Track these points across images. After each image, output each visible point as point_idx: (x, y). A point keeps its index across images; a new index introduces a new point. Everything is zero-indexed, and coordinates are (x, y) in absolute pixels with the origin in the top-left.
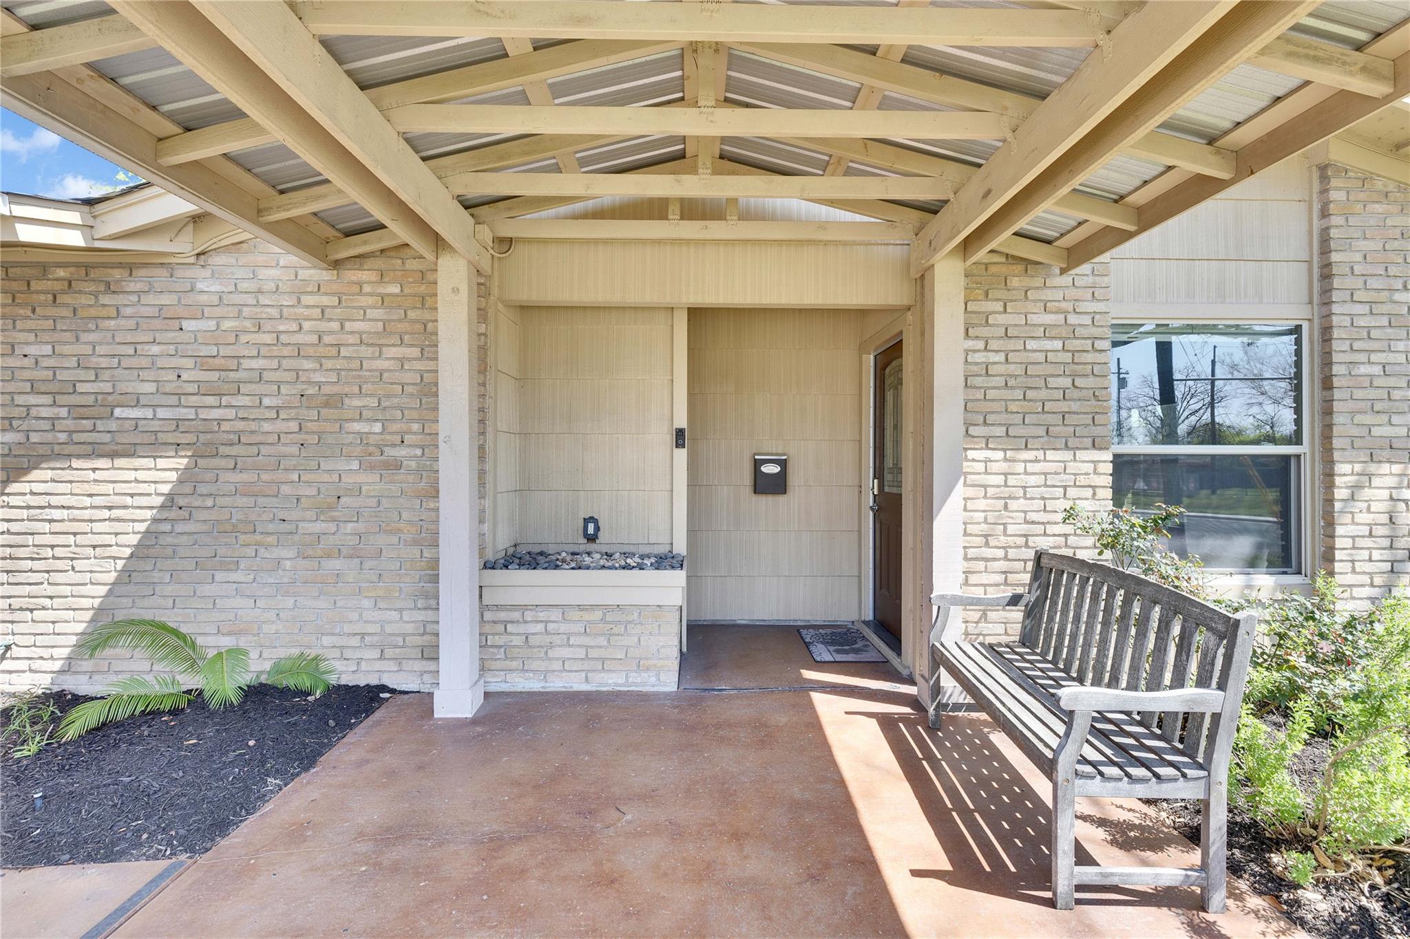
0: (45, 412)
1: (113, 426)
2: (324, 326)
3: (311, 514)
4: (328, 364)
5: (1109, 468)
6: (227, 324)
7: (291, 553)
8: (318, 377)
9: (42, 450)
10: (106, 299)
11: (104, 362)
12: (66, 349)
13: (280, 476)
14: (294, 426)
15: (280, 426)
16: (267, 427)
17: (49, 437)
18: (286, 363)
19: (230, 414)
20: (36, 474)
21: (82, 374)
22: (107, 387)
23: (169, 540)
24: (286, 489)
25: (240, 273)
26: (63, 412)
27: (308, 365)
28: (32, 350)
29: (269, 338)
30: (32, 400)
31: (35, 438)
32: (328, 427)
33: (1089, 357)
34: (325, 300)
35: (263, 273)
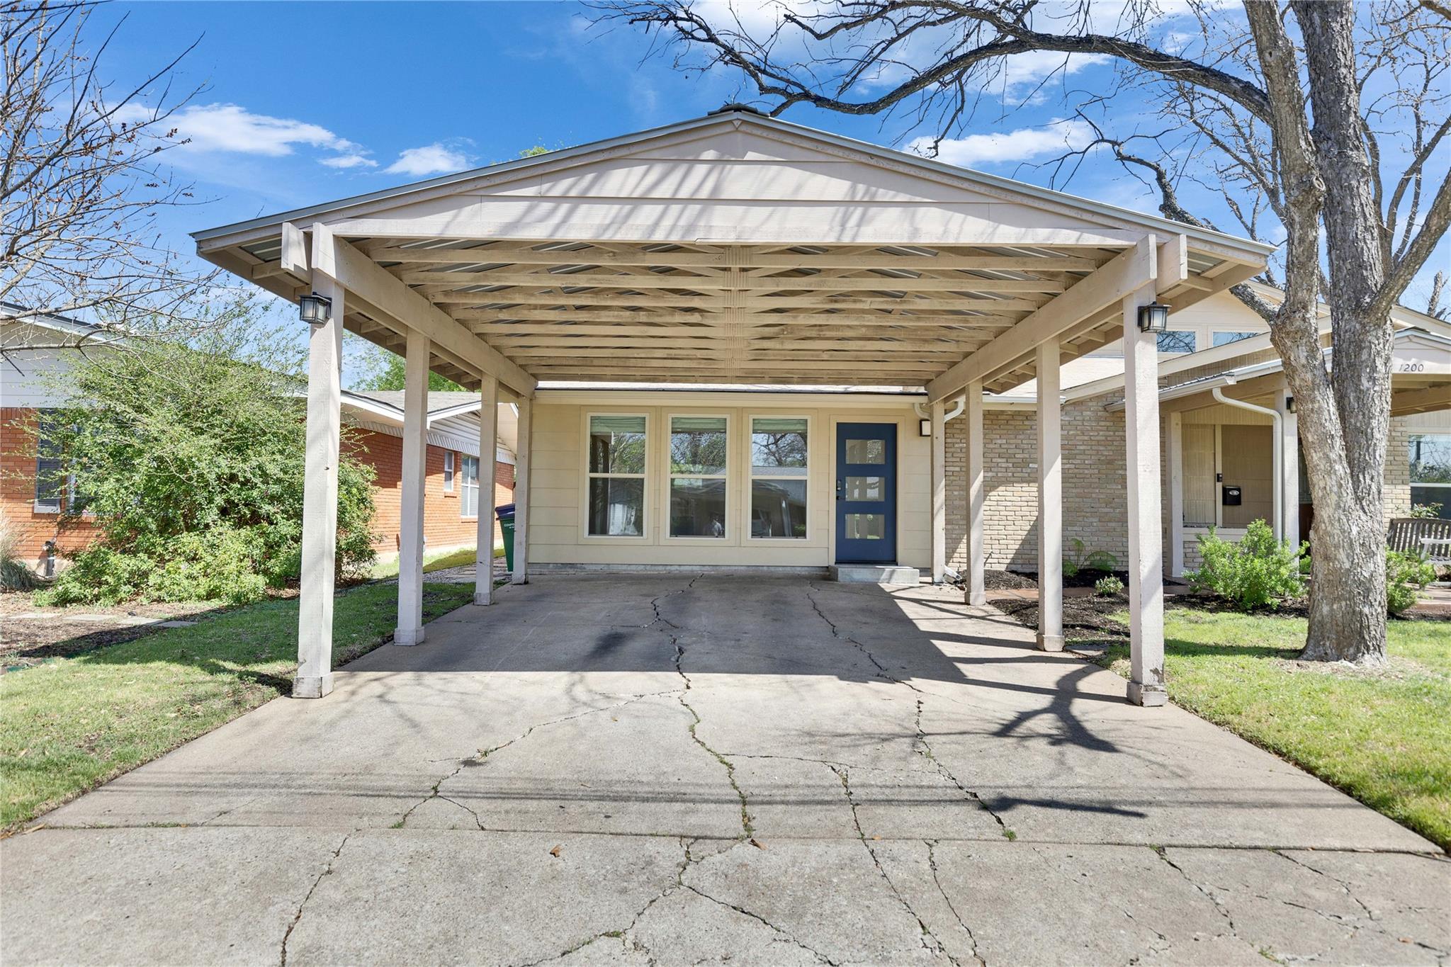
0: (1004, 465)
1: (1029, 471)
2: (1107, 433)
3: (1104, 505)
4: (1109, 448)
5: (1409, 492)
6: (1071, 432)
7: (1097, 520)
8: (1106, 453)
9: (1004, 479)
10: (1026, 423)
11: (1026, 446)
12: (1012, 441)
13: (1090, 490)
14: (1096, 471)
15: (1092, 471)
16: (1086, 472)
17: (1005, 474)
18: (1094, 448)
19: (1073, 466)
20: (1001, 488)
21: (1018, 451)
22: (1027, 456)
24: (1094, 495)
25: (1076, 413)
26: (1011, 465)
27: (1102, 448)
28: (999, 441)
29: (1086, 438)
30: (999, 460)
31: (1000, 475)
32: (1109, 472)
33: (1400, 449)
34: (1108, 424)
35: (1085, 413)
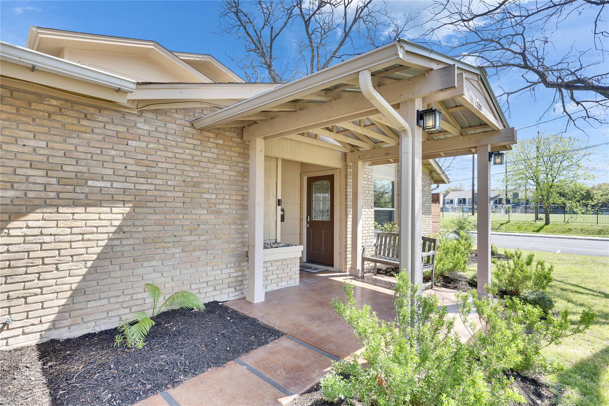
0: (39, 180)
1: (87, 190)
2: (194, 153)
3: (188, 233)
4: (196, 169)
5: (373, 213)
6: (151, 146)
7: (178, 250)
8: (191, 174)
9: (36, 202)
10: (84, 122)
11: (82, 156)
12: (56, 146)
13: (174, 216)
14: (181, 194)
15: (175, 194)
16: (169, 194)
17: (43, 195)
18: (178, 167)
19: (152, 187)
20: (31, 216)
21: (67, 161)
22: (85, 169)
23: (119, 249)
24: (177, 222)
25: (158, 123)
26: (54, 181)
27: (187, 168)
28: (33, 143)
29: (170, 155)
30: (31, 172)
31: (31, 195)
32: (195, 195)
34: (195, 142)
35: (169, 125)
